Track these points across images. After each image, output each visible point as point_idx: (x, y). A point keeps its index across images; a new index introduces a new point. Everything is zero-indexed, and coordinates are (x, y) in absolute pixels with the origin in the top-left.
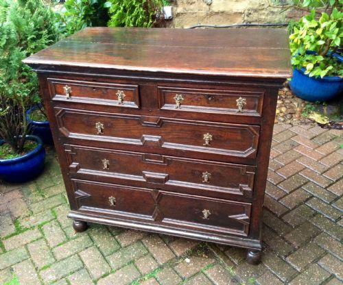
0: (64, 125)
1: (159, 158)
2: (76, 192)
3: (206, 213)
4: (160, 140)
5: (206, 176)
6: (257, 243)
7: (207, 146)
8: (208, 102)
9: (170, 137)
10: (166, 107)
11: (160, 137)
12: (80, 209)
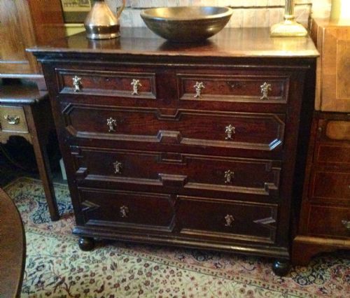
0: (71, 124)
1: (177, 157)
2: (83, 203)
3: (228, 219)
4: (179, 136)
5: (228, 175)
6: (285, 251)
7: (229, 139)
8: (231, 89)
9: (190, 131)
10: (186, 97)
11: (178, 132)
12: (88, 223)
